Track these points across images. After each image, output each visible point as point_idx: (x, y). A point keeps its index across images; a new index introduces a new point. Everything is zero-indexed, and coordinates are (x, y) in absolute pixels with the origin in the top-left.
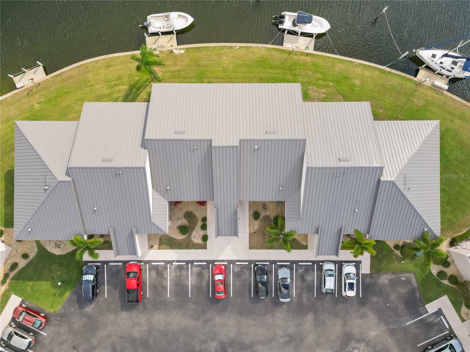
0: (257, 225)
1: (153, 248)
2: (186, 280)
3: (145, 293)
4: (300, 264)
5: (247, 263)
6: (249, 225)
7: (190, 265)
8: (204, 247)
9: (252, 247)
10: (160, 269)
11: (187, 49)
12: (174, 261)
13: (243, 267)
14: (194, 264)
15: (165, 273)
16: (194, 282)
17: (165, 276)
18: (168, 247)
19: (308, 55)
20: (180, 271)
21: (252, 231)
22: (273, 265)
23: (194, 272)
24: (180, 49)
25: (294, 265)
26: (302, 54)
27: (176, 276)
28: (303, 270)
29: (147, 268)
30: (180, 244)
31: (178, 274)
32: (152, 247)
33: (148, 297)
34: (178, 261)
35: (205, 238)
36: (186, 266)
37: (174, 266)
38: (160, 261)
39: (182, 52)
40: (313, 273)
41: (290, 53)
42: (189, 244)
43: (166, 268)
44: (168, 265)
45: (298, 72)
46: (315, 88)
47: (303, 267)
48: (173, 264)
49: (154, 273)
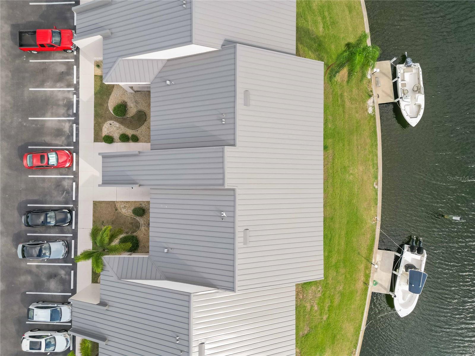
0: (127, 212)
1: (96, 68)
2: (52, 113)
3: (36, 57)
4: (72, 272)
5: (74, 199)
6: (127, 202)
7: (73, 118)
8: (97, 139)
9: (96, 204)
10: (68, 77)
11: (373, 117)
12: (78, 97)
13: (69, 192)
14: (74, 125)
15: (62, 85)
16: (49, 125)
17: (58, 85)
18: (98, 88)
19: (366, 284)
20: (65, 105)
21: (118, 206)
22: (72, 235)
23: (63, 124)
24: (374, 107)
25: (71, 265)
26: (367, 276)
27: (58, 100)
28: (63, 276)
29: (69, 59)
30: (101, 105)
31: (61, 103)
32: (98, 66)
33: (31, 61)
34: (78, 102)
35: (109, 140)
36: (71, 114)
37: (71, 96)
38: (78, 77)
39: (370, 110)
40: (59, 291)
41: (369, 260)
42: (101, 117)
43: (69, 86)
44: (73, 89)
45: (342, 271)
46: (319, 295)
47: (67, 277)
48: (75, 96)
49: (63, 69)
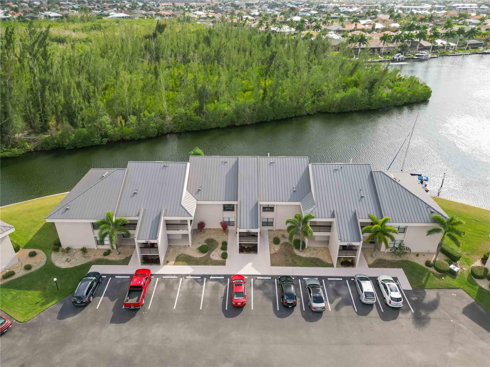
0: (277, 248)
1: (169, 263)
2: (198, 293)
3: (148, 304)
4: (328, 279)
5: (270, 278)
6: (270, 248)
7: (205, 279)
8: (223, 264)
9: (273, 264)
10: (171, 282)
12: (188, 275)
13: (265, 281)
14: (210, 278)
15: (176, 286)
16: (208, 295)
17: (175, 288)
18: (185, 263)
20: (194, 284)
21: (273, 252)
22: (299, 280)
23: (209, 285)
25: (323, 280)
27: (188, 288)
28: (334, 285)
29: (156, 282)
30: (197, 261)
31: (191, 287)
33: (149, 308)
34: (192, 275)
35: (225, 256)
36: (201, 280)
37: (187, 280)
38: (173, 275)
40: (346, 288)
42: (207, 261)
43: (178, 282)
44: (181, 279)
47: (334, 283)
48: (187, 277)
49: (163, 286)
